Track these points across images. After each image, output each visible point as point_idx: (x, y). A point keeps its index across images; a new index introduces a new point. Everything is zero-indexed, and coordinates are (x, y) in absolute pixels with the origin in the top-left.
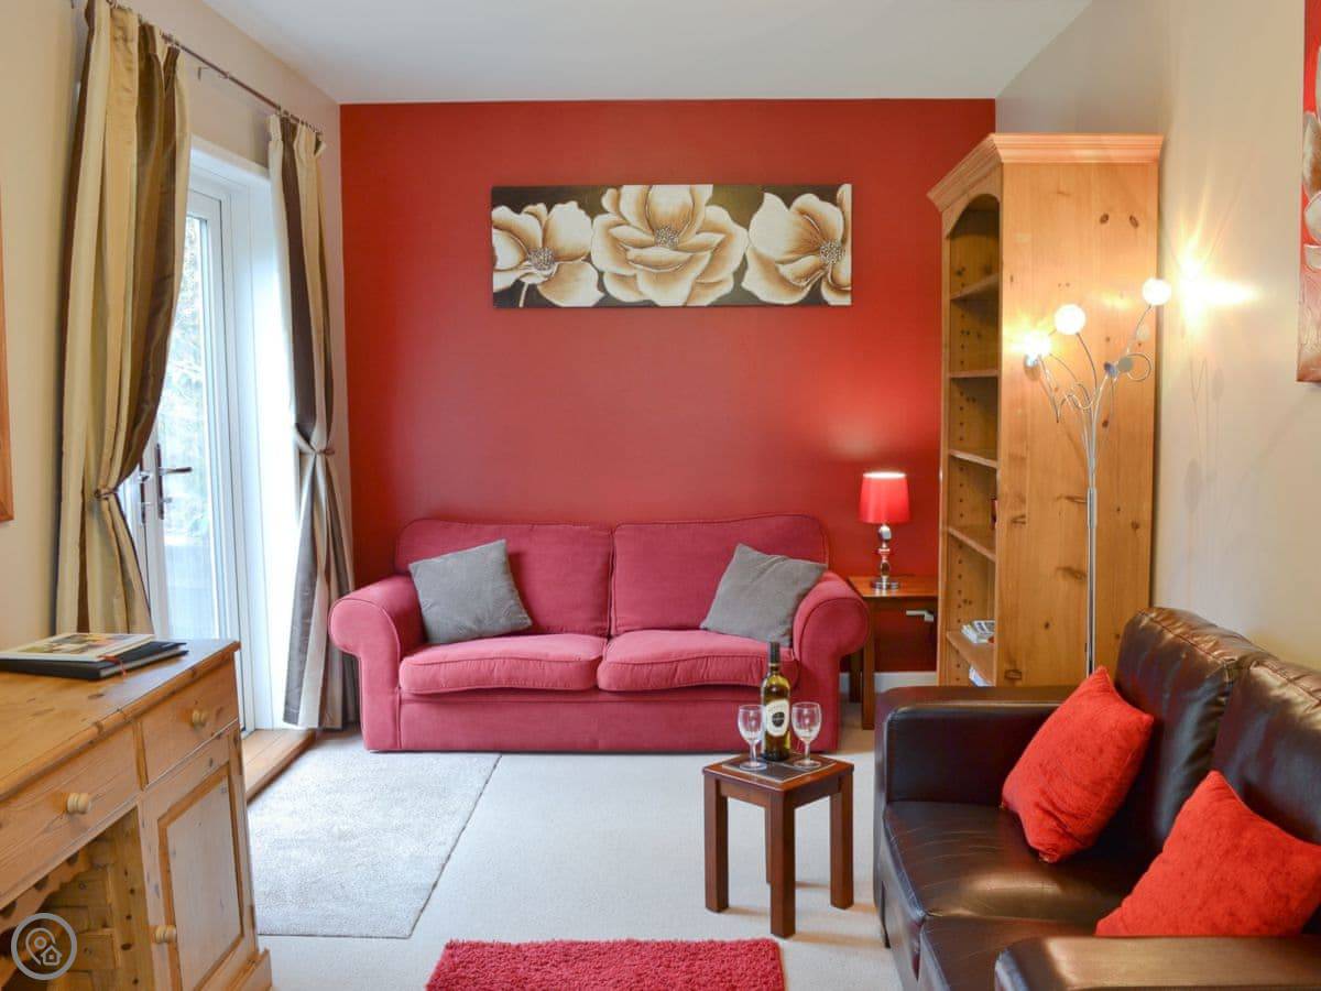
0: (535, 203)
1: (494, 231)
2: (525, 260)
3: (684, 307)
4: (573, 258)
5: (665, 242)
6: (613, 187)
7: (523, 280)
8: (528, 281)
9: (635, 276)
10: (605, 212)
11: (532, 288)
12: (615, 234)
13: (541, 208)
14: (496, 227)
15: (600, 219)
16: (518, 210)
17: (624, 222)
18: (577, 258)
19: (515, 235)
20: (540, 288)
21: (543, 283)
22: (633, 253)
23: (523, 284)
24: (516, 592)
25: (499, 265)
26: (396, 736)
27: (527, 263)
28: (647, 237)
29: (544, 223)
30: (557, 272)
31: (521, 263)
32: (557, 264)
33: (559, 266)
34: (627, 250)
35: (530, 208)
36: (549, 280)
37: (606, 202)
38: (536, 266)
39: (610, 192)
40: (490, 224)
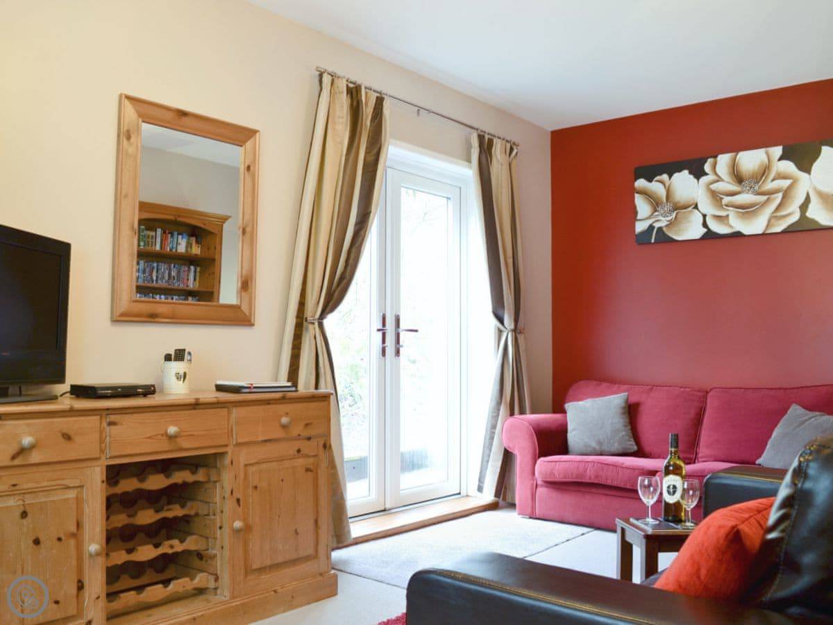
0: (661, 174)
1: (637, 196)
2: (656, 211)
3: (763, 234)
4: (685, 207)
5: (749, 190)
6: (711, 157)
7: (654, 225)
8: (657, 225)
9: (728, 216)
10: (706, 174)
11: (660, 229)
12: (713, 189)
13: (665, 177)
14: (637, 193)
15: (704, 179)
16: (650, 180)
17: (719, 179)
18: (690, 206)
19: (649, 196)
20: (664, 229)
21: (667, 225)
22: (726, 200)
23: (654, 227)
24: (629, 427)
25: (639, 217)
26: (533, 508)
27: (657, 213)
28: (735, 188)
29: (667, 186)
30: (676, 217)
31: (653, 213)
32: (676, 212)
33: (677, 214)
34: (722, 199)
35: (658, 178)
36: (671, 224)
37: (707, 167)
38: (662, 215)
39: (710, 161)
40: (633, 191)
